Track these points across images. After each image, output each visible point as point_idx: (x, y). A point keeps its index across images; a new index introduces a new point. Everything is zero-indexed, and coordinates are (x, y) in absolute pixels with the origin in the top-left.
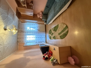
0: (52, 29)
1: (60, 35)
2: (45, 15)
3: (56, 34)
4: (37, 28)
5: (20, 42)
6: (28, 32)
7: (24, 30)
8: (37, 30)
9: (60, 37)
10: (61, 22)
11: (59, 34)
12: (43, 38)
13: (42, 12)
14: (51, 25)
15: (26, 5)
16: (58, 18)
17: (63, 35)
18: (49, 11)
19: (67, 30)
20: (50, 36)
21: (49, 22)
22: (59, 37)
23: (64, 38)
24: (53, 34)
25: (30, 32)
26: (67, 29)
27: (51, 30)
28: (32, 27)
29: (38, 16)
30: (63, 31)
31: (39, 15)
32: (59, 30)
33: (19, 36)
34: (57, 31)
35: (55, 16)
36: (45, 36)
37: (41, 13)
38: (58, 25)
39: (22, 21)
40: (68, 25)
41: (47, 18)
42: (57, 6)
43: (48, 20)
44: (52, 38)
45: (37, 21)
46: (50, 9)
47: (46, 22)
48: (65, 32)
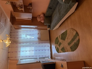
0: (59, 37)
1: (70, 46)
2: (48, 18)
3: (65, 44)
4: (37, 36)
5: (11, 59)
6: (23, 43)
7: (18, 39)
8: (37, 39)
9: (71, 48)
10: (70, 27)
11: (69, 44)
12: (47, 51)
13: (44, 14)
14: (58, 31)
15: (23, 9)
16: (66, 22)
17: (74, 45)
18: (53, 12)
19: (77, 39)
20: (58, 48)
21: (54, 27)
22: (69, 48)
23: (75, 49)
24: (60, 44)
25: (27, 42)
26: (78, 37)
27: (57, 38)
28: (30, 35)
29: (38, 19)
30: (73, 40)
31: (40, 18)
32: (69, 39)
33: (10, 48)
34: (66, 39)
35: (61, 20)
36: (49, 48)
37: (42, 16)
38: (66, 31)
39: (15, 27)
40: (78, 32)
41: (50, 22)
42: (62, 8)
43: (53, 24)
44: (60, 50)
45: (36, 26)
46: (54, 10)
47: (49, 26)
48: (75, 41)
